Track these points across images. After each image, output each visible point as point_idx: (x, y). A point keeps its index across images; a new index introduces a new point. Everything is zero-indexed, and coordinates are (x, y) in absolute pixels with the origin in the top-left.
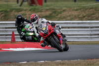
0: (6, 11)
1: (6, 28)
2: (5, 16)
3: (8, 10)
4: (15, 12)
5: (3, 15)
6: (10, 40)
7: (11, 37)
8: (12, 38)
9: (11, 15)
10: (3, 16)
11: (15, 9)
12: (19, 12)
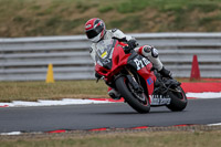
0: (179, 11)
1: (179, 48)
2: (178, 21)
3: (185, 8)
4: (199, 12)
5: (173, 18)
6: (188, 75)
7: (190, 67)
8: (192, 70)
9: (192, 17)
10: (174, 21)
11: (200, 6)
12: (209, 11)
